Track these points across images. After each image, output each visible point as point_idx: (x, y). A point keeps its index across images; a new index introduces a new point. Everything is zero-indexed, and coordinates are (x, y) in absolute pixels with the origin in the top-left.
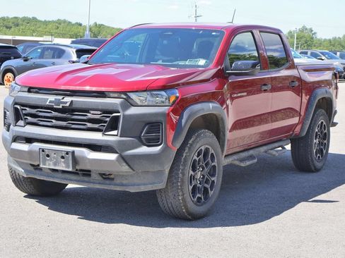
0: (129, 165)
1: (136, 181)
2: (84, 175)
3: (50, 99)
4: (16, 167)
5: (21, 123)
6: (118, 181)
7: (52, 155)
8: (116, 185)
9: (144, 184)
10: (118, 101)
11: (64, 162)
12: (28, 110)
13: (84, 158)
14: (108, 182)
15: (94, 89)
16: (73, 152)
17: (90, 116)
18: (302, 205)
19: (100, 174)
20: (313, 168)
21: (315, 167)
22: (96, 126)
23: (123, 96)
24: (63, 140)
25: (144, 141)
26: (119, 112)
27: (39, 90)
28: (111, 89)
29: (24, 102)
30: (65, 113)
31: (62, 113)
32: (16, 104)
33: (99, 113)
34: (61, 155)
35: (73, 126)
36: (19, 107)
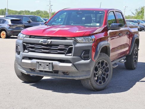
0: (76, 68)
1: (78, 75)
2: (55, 73)
3: (41, 40)
4: (22, 70)
5: (26, 51)
6: (70, 75)
7: (43, 64)
8: (69, 77)
9: (82, 76)
10: (71, 41)
11: (48, 67)
12: (30, 45)
13: (57, 66)
14: (66, 75)
15: (61, 36)
16: (52, 63)
17: (59, 47)
18: (137, 83)
19: (63, 72)
20: (133, 68)
21: (134, 67)
22: (62, 52)
23: (74, 39)
24: (47, 58)
25: (83, 58)
26: (72, 46)
27: (35, 37)
28: (68, 36)
29: (28, 42)
30: (48, 47)
31: (47, 47)
32: (24, 43)
33: (63, 46)
34: (47, 64)
35: (52, 52)
36: (25, 44)
